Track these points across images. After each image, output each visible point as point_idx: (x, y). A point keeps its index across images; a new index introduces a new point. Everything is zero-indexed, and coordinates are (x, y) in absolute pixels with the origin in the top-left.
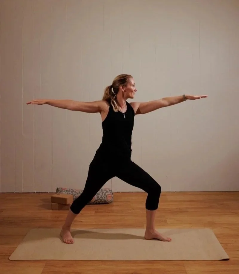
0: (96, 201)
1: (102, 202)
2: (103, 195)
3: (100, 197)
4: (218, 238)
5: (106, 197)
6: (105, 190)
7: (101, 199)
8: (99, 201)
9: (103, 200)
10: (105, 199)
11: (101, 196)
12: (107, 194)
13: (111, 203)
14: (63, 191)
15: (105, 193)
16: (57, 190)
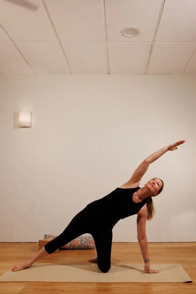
0: (80, 246)
1: (85, 247)
2: (86, 241)
3: (83, 242)
4: (185, 270)
5: (89, 242)
6: (89, 237)
7: (84, 244)
8: (83, 246)
9: (86, 246)
10: (88, 244)
11: (85, 242)
12: (90, 240)
13: (93, 249)
14: (50, 237)
15: (88, 239)
16: (45, 236)
